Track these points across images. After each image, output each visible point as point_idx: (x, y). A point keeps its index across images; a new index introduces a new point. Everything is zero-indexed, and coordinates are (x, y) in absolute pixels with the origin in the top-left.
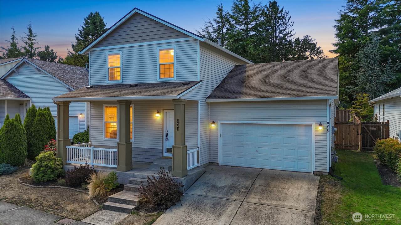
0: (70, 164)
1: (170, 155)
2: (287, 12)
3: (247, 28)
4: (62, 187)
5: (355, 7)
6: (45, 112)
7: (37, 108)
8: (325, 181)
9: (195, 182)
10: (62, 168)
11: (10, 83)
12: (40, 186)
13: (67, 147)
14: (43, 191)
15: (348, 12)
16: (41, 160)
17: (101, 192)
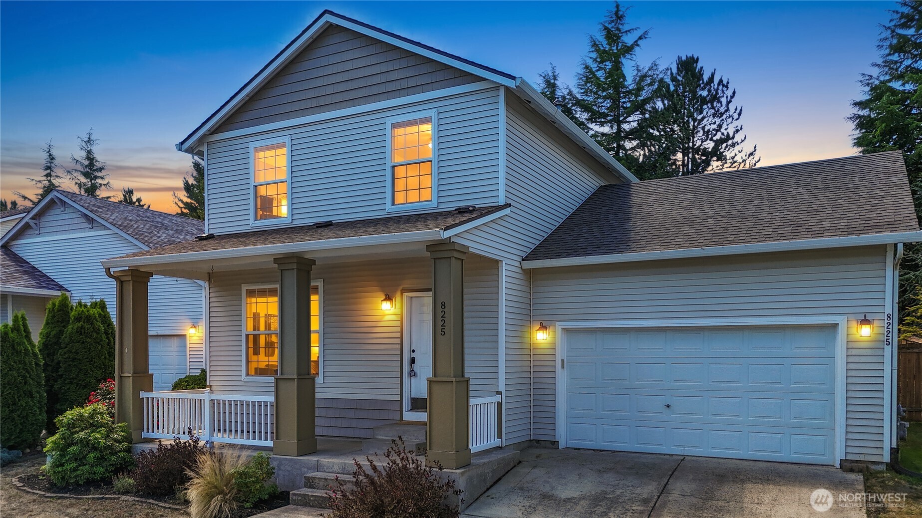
0: (152, 441)
1: (422, 417)
2: (725, 82)
3: (619, 130)
4: (123, 497)
5: (907, 67)
6: (95, 311)
7: (74, 303)
8: (882, 484)
9: (491, 486)
10: (128, 450)
11: (20, 255)
12: (66, 495)
13: (143, 395)
14: (71, 505)
15: (890, 81)
16: (71, 426)
17: (226, 509)
